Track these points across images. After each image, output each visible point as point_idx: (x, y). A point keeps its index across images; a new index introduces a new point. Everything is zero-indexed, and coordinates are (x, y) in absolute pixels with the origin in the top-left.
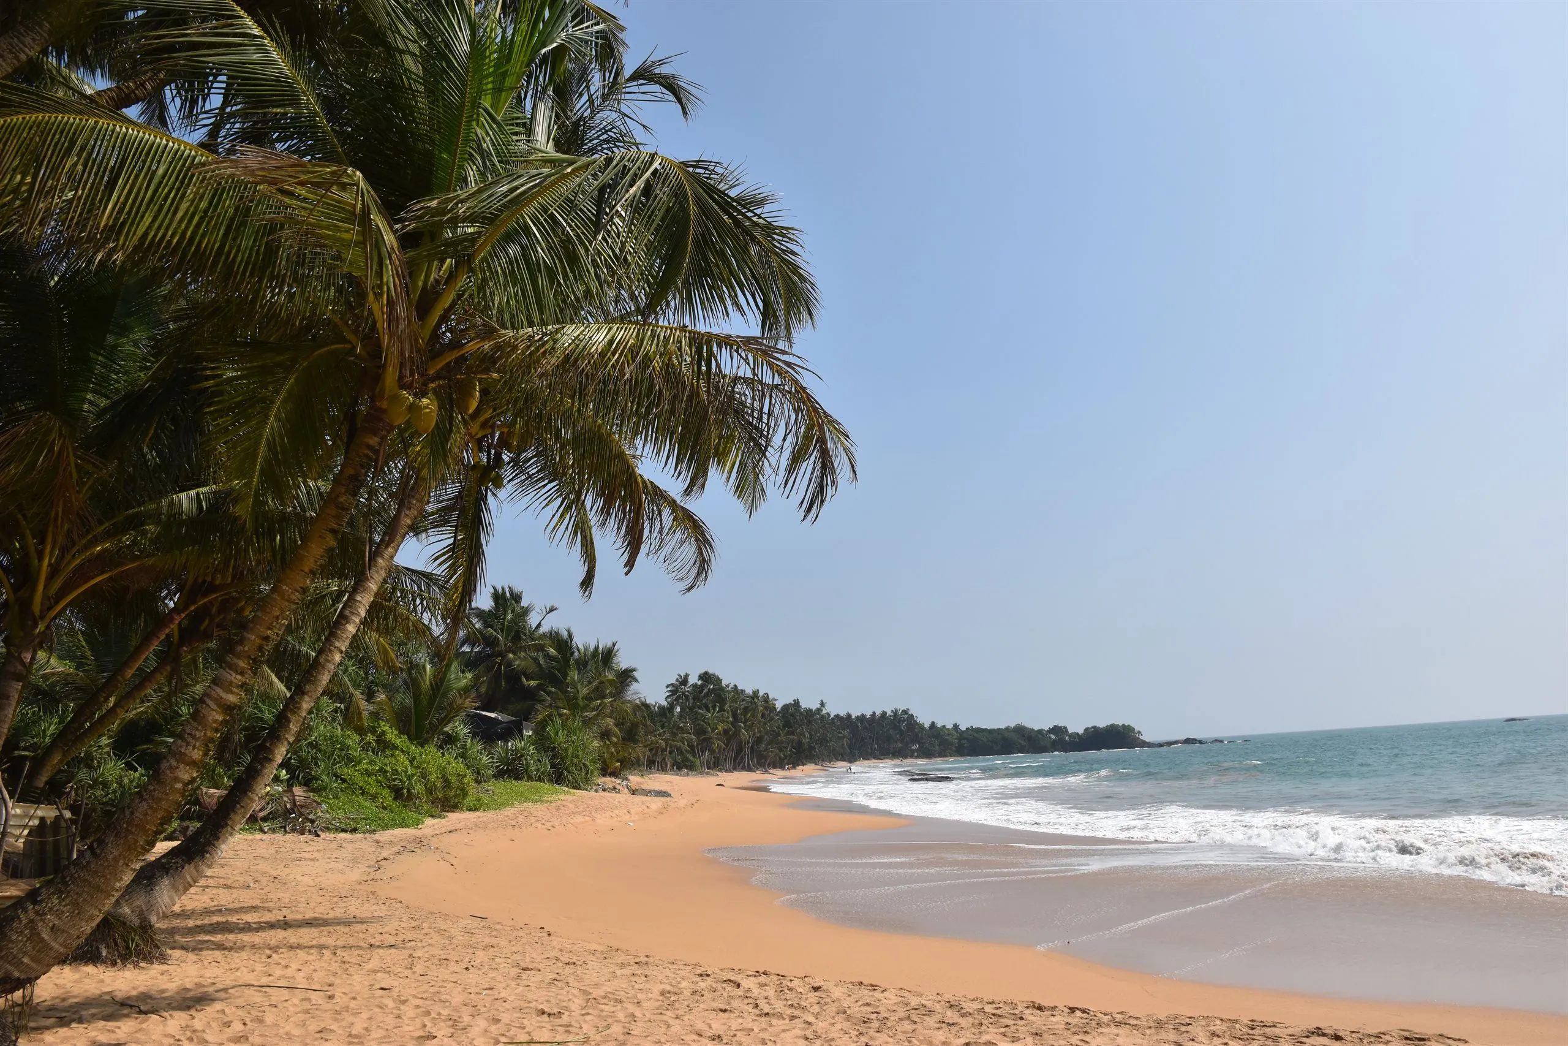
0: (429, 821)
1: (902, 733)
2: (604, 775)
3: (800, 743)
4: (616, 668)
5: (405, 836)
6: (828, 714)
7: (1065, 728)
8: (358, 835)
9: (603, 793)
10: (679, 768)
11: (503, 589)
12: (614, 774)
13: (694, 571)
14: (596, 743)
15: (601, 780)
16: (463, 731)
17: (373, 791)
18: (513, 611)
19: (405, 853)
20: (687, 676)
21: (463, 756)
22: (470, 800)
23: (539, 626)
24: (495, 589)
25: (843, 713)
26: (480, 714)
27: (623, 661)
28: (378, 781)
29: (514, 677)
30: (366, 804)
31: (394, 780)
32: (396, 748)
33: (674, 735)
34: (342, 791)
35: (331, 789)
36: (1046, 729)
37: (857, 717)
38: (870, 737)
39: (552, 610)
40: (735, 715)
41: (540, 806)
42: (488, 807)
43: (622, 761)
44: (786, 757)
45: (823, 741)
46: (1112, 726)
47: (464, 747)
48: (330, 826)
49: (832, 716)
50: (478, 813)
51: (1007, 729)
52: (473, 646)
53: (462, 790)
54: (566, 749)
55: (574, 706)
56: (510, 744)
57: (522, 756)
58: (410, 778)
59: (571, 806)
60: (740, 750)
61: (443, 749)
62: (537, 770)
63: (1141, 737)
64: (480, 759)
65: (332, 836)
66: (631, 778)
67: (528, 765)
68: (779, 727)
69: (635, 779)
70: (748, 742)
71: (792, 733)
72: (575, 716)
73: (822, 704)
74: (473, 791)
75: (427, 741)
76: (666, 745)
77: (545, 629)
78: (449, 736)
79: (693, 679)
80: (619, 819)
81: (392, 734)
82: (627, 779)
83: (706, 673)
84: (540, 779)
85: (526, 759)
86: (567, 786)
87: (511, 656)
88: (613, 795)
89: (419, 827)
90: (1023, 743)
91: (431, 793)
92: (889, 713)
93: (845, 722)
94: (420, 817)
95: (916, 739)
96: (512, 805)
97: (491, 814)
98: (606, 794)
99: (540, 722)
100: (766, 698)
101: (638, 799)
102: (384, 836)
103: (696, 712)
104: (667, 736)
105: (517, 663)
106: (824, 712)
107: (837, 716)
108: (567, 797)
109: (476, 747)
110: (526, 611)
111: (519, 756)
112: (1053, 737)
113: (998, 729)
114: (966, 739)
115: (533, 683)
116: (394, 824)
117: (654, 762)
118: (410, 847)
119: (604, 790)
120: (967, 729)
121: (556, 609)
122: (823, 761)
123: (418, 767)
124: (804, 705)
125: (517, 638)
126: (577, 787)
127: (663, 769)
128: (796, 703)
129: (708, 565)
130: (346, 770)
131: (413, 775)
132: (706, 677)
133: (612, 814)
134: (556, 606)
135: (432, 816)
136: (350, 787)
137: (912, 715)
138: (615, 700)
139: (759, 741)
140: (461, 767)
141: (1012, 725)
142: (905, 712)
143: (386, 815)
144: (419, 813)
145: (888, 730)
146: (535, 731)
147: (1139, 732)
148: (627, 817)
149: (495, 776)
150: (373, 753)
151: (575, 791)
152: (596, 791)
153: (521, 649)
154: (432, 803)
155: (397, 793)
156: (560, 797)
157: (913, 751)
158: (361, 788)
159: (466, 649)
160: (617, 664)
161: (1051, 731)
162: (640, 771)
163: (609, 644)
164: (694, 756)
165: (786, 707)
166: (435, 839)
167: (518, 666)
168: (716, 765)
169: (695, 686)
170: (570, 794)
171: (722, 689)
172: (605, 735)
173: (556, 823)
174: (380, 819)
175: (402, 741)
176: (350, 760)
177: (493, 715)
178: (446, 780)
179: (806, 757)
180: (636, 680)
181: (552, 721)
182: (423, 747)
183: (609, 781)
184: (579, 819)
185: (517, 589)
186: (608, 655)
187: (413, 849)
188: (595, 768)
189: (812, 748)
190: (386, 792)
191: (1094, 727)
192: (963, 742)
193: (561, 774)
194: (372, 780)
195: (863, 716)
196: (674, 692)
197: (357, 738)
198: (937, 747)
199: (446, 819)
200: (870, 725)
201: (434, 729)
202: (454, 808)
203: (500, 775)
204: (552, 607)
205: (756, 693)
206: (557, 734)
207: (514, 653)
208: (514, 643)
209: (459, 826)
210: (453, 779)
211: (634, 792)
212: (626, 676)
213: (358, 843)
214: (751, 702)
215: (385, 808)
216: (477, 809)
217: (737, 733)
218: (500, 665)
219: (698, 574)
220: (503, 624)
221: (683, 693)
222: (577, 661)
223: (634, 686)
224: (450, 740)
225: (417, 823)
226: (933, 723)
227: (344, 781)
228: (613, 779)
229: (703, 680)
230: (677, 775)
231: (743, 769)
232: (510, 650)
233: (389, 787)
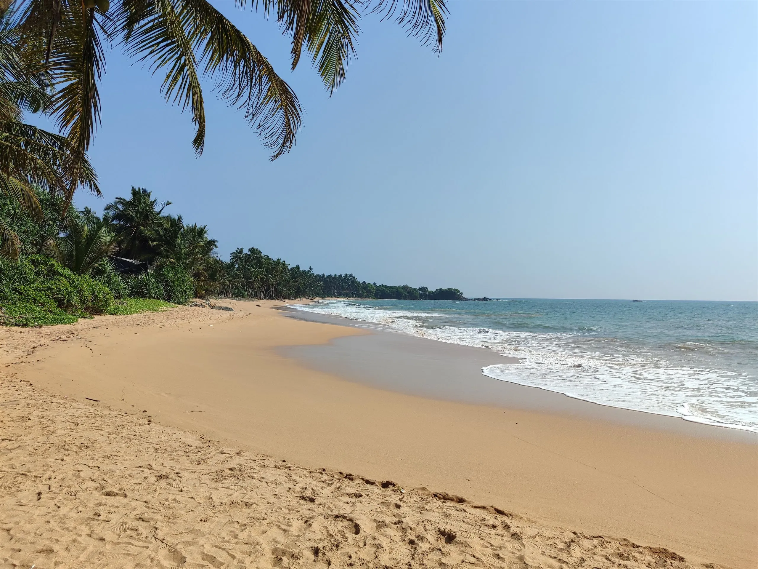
0: (81, 320)
1: (349, 285)
2: (196, 298)
3: (299, 287)
4: (205, 239)
5: (61, 330)
6: (313, 274)
7: (427, 288)
8: (28, 329)
9: (195, 308)
10: (237, 296)
11: (139, 189)
12: (202, 297)
13: (281, 141)
14: (192, 279)
15: (194, 300)
16: (109, 268)
17: (41, 301)
18: (145, 203)
19: (59, 341)
20: (242, 249)
21: (109, 282)
22: (111, 308)
23: (160, 213)
24: (133, 188)
25: (321, 274)
26: (122, 259)
27: (209, 236)
28: (46, 295)
29: (144, 240)
30: (37, 309)
31: (58, 294)
32: (62, 275)
33: (234, 278)
34: (19, 300)
35: (11, 298)
36: (418, 288)
37: (328, 276)
38: (333, 286)
39: (168, 204)
40: (267, 270)
41: (156, 313)
42: (123, 313)
43: (206, 291)
44: (291, 294)
45: (310, 287)
46: (449, 289)
47: (109, 277)
48: (7, 322)
49: (315, 275)
50: (116, 317)
51: (399, 287)
52: (120, 221)
53: (106, 302)
54: (174, 281)
55: (179, 258)
56: (139, 277)
57: (147, 284)
58: (69, 294)
59: (176, 314)
60: (268, 289)
61: (96, 278)
62: (156, 293)
63: (462, 295)
64: (120, 285)
65: (8, 328)
66: (211, 300)
67: (150, 289)
68: (289, 279)
69: (212, 301)
70: (273, 285)
71: (296, 282)
72: (179, 263)
73: (311, 269)
74: (114, 304)
75: (83, 272)
76: (230, 284)
77: (164, 214)
78: (100, 270)
79: (246, 251)
80: (204, 322)
81: (58, 266)
82: (209, 301)
83: (253, 248)
84: (157, 298)
85: (149, 286)
86: (174, 302)
87: (142, 228)
88: (201, 308)
89: (74, 324)
90: (406, 294)
91: (84, 303)
92: (343, 275)
93: (322, 278)
94: (75, 318)
95: (356, 289)
96: (139, 312)
97: (124, 317)
98: (197, 308)
99: (159, 266)
100: (284, 263)
101: (215, 311)
102: (46, 329)
103: (247, 268)
104: (230, 279)
105: (146, 232)
106: (312, 272)
107: (318, 275)
108: (174, 309)
109: (117, 278)
110: (153, 203)
111: (145, 284)
112: (421, 292)
113: (395, 287)
114: (379, 290)
115: (155, 244)
116: (56, 322)
117: (222, 292)
118: (64, 337)
119: (196, 306)
120: (380, 286)
121: (171, 204)
122: (309, 296)
123: (76, 287)
124: (302, 268)
125: (146, 217)
126: (180, 304)
127: (227, 296)
128: (298, 267)
129: (293, 135)
130: (23, 287)
131: (71, 292)
132: (252, 250)
133: (200, 319)
134: (170, 201)
135: (84, 317)
136: (24, 297)
137: (354, 277)
138: (203, 256)
139: (279, 284)
140: (106, 289)
141: (402, 285)
142: (351, 275)
143: (50, 316)
144: (75, 315)
145: (342, 284)
146: (155, 271)
147: (462, 293)
148: (209, 321)
149: (129, 295)
150: (44, 277)
151: (178, 305)
152: (191, 306)
153: (148, 224)
154: (85, 309)
155: (60, 303)
156: (169, 308)
157: (353, 295)
158: (33, 299)
159: (115, 222)
160: (207, 238)
161: (420, 289)
162: (215, 296)
163: (203, 226)
164: (244, 291)
165: (293, 269)
166: (83, 332)
167: (147, 233)
168: (255, 296)
169: (246, 254)
170: (175, 307)
171: (261, 257)
172: (197, 275)
173: (165, 323)
174: (46, 318)
175: (66, 271)
176: (27, 282)
177: (130, 261)
178: (95, 296)
179: (302, 294)
180: (216, 247)
181: (166, 266)
182: (80, 275)
183: (199, 301)
184: (180, 322)
185: (148, 190)
186: (201, 232)
187: (65, 338)
188: (191, 293)
189: (304, 290)
190: (52, 301)
191: (441, 289)
192: (378, 291)
193: (170, 296)
194: (42, 294)
195: (330, 275)
196: (234, 257)
197: (33, 267)
198: (365, 293)
199: (94, 319)
200: (333, 280)
201: (90, 264)
202: (100, 312)
203: (132, 294)
204: (168, 202)
205: (279, 261)
206: (169, 273)
207: (144, 227)
208: (144, 221)
209: (101, 324)
210: (100, 296)
211: (212, 307)
212: (211, 244)
213: (25, 334)
214: (276, 265)
215: (51, 312)
216: (115, 314)
217: (267, 280)
218: (135, 233)
219: (283, 145)
220: (138, 210)
221: (240, 258)
222: (182, 234)
223: (215, 250)
224: (99, 273)
225: (72, 322)
226: (364, 282)
227: (21, 294)
228: (201, 300)
229: (251, 252)
230: (235, 300)
231: (269, 298)
232: (142, 225)
233: (54, 299)
